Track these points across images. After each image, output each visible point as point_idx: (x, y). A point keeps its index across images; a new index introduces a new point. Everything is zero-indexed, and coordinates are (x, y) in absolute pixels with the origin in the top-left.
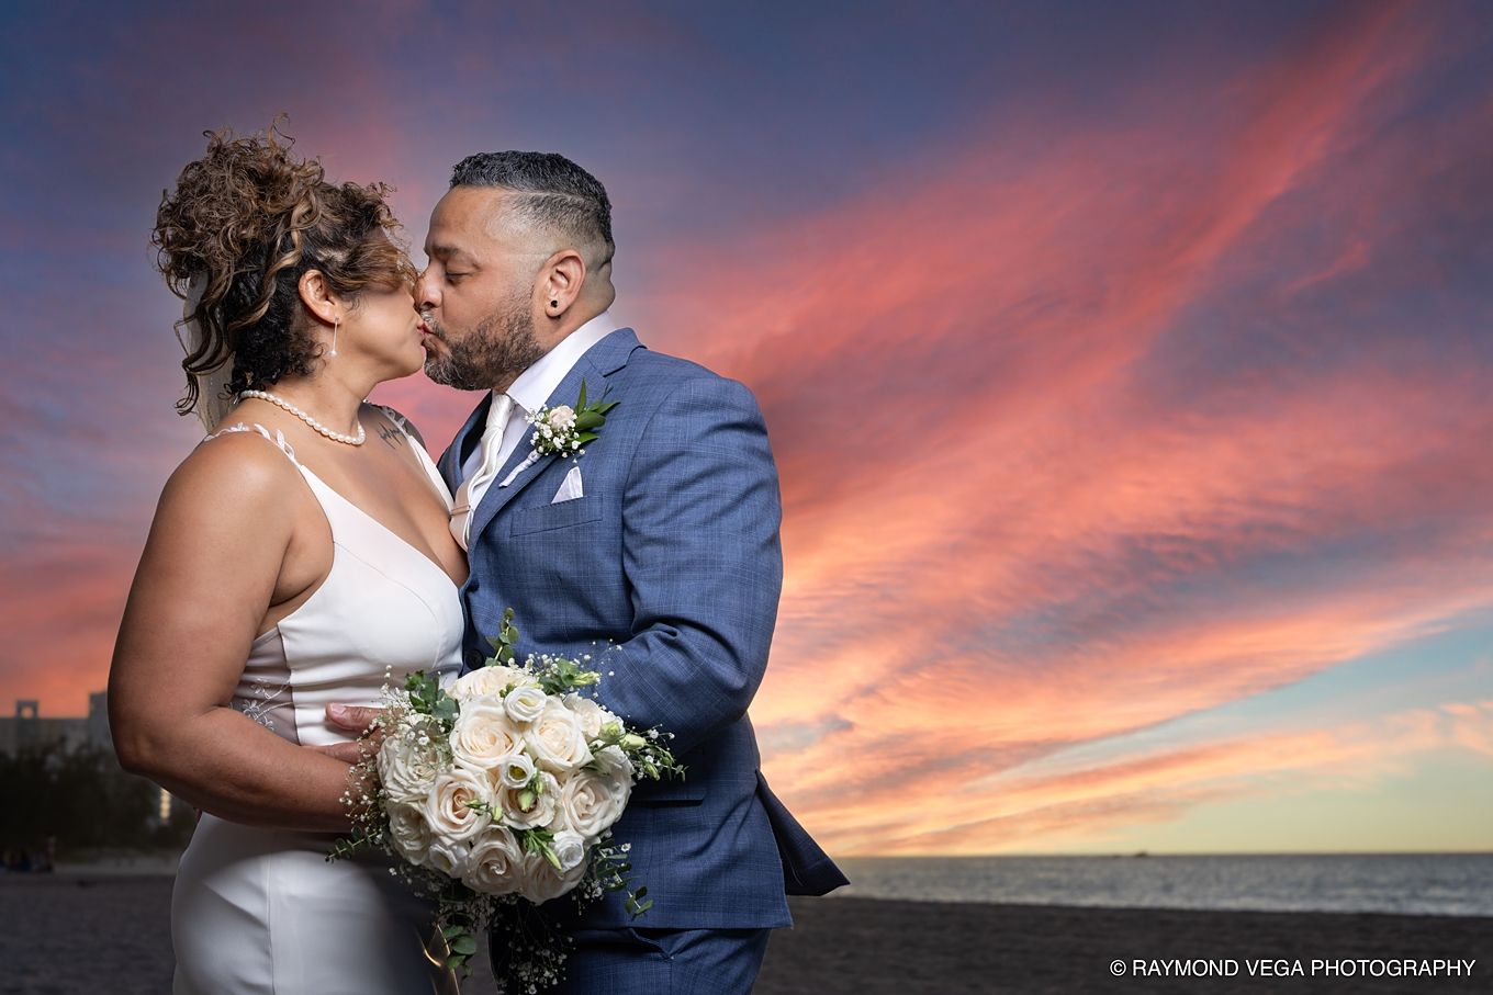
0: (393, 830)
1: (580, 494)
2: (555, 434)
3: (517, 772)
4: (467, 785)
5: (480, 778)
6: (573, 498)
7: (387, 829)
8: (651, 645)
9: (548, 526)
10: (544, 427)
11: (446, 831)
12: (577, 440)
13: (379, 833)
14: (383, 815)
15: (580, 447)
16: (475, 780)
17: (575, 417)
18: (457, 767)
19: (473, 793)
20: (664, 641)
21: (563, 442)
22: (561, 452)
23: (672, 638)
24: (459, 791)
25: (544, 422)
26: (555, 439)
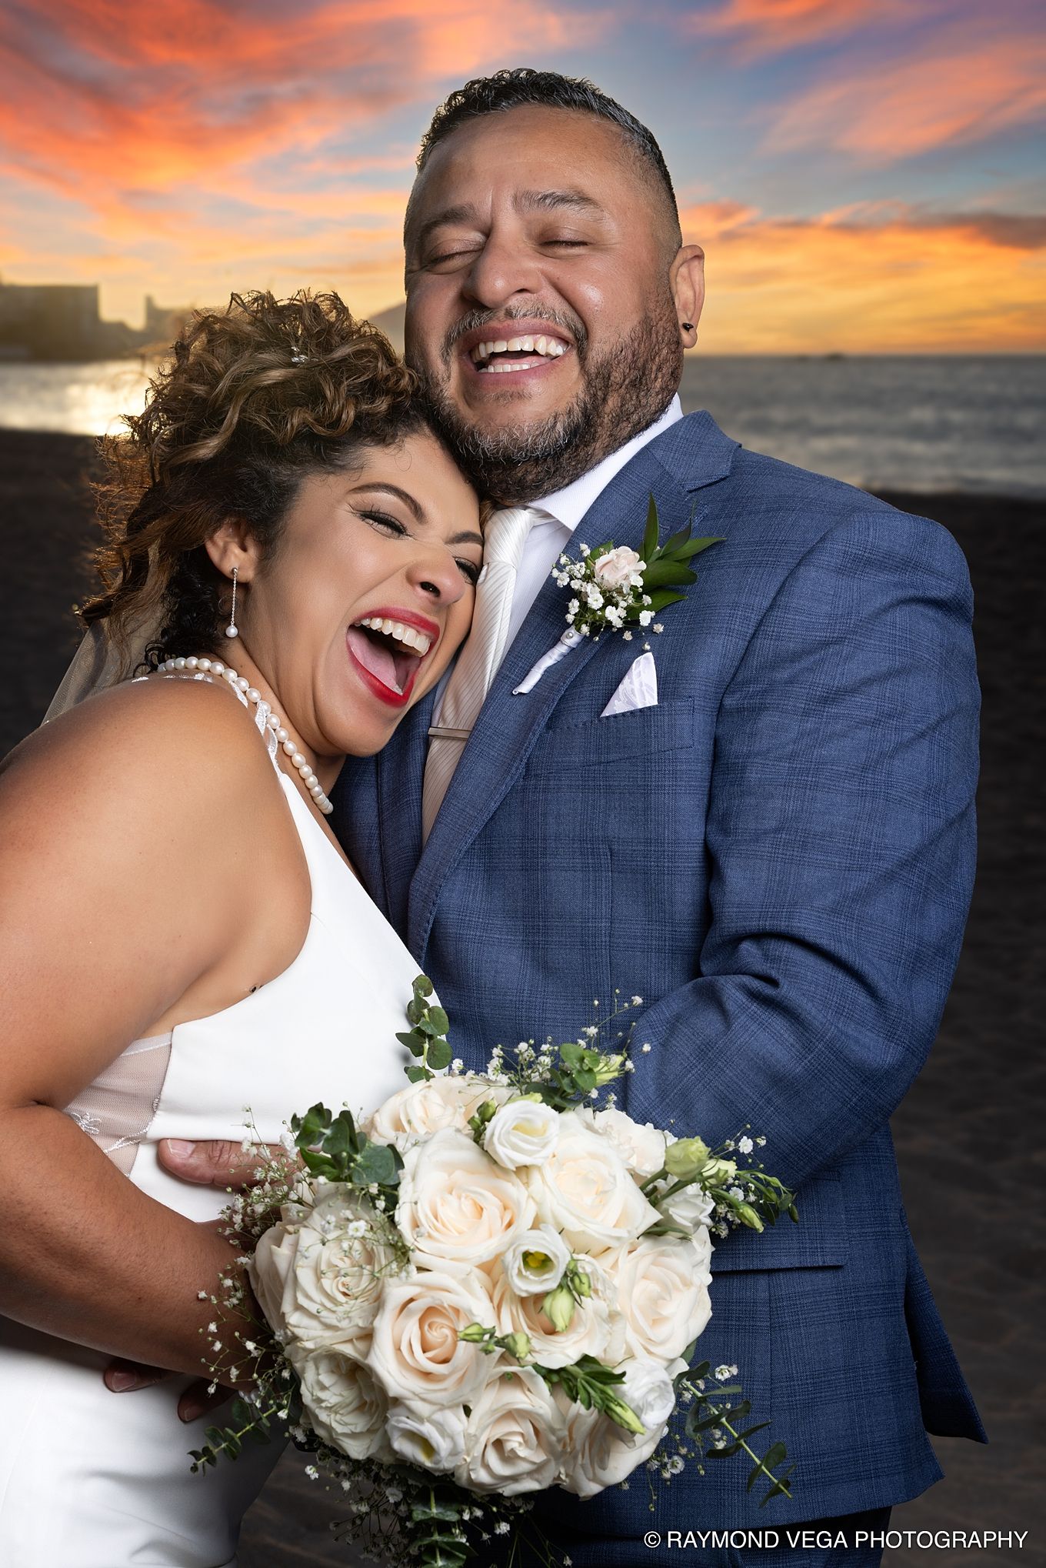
0: (307, 1398)
1: (652, 700)
2: (609, 601)
3: (536, 1262)
4: (447, 1299)
5: (465, 1282)
6: (640, 706)
7: (297, 1397)
8: (730, 1006)
9: (593, 758)
10: (589, 588)
11: (418, 1390)
12: (649, 608)
13: (280, 1407)
14: (286, 1374)
15: (654, 620)
16: (460, 1289)
17: (643, 566)
18: (420, 1269)
19: (457, 1311)
20: (755, 996)
21: (623, 614)
22: (621, 631)
23: (768, 990)
24: (431, 1311)
25: (588, 578)
26: (610, 609)
